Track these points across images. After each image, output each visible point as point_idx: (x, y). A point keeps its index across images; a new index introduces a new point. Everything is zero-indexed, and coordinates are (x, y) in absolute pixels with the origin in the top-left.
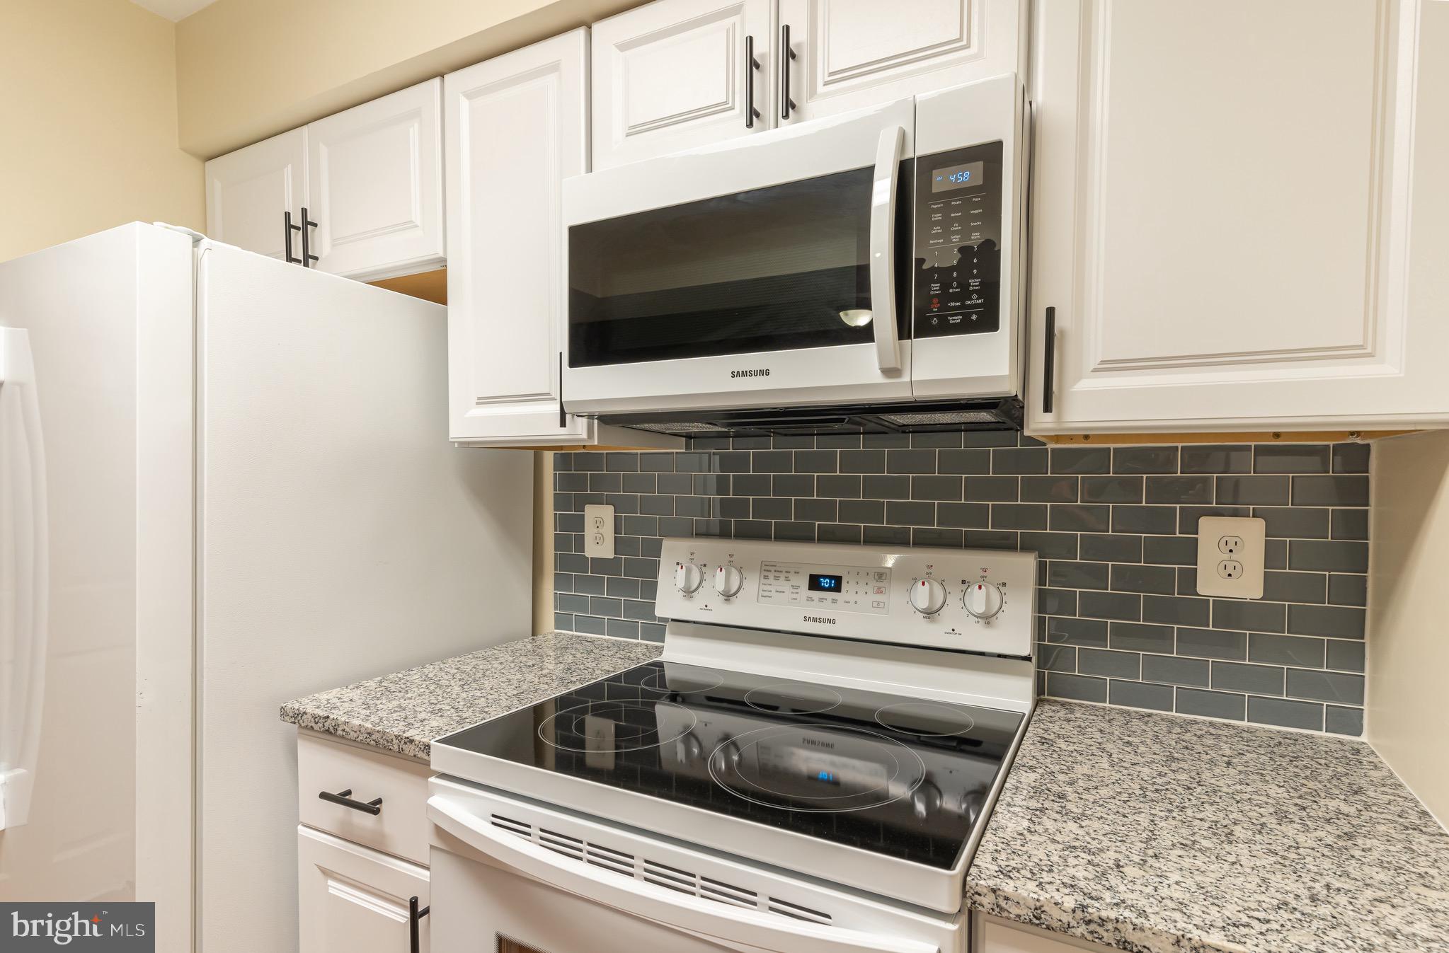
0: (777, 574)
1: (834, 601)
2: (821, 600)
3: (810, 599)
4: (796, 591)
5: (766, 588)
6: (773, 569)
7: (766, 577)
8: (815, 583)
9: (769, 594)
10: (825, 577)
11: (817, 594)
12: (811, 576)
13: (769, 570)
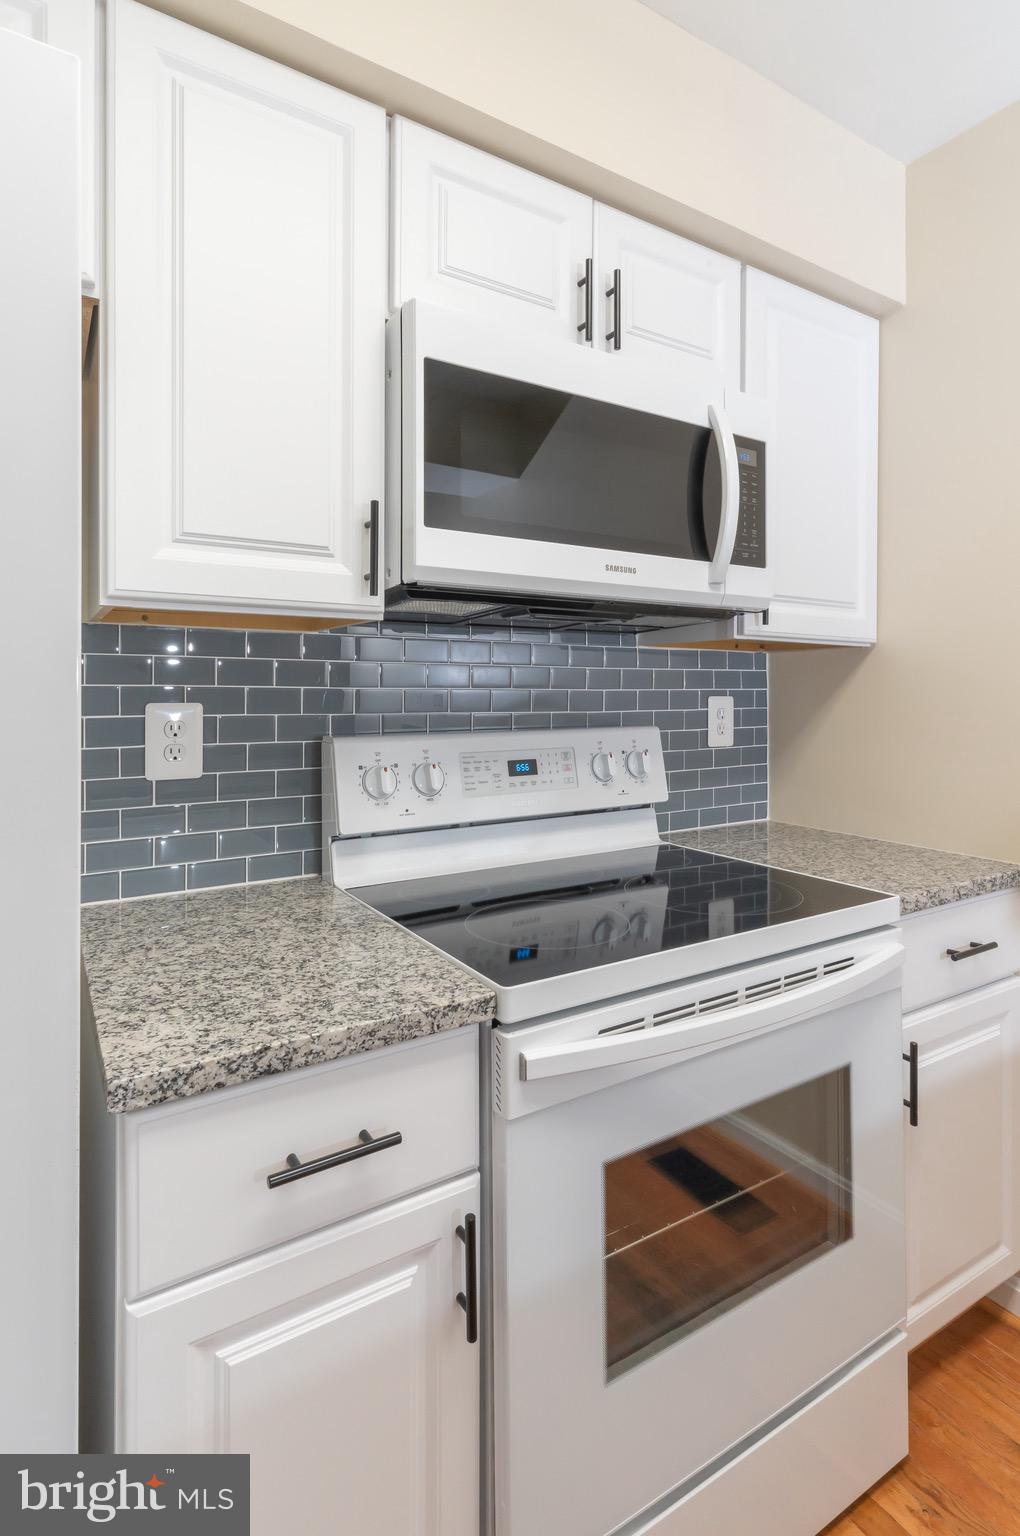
0: (477, 765)
1: (534, 783)
2: (522, 784)
3: (512, 785)
4: (498, 779)
5: (470, 780)
6: (472, 760)
7: (466, 770)
8: (513, 768)
9: (473, 786)
10: (520, 762)
11: (518, 779)
12: (509, 762)
13: (469, 763)
